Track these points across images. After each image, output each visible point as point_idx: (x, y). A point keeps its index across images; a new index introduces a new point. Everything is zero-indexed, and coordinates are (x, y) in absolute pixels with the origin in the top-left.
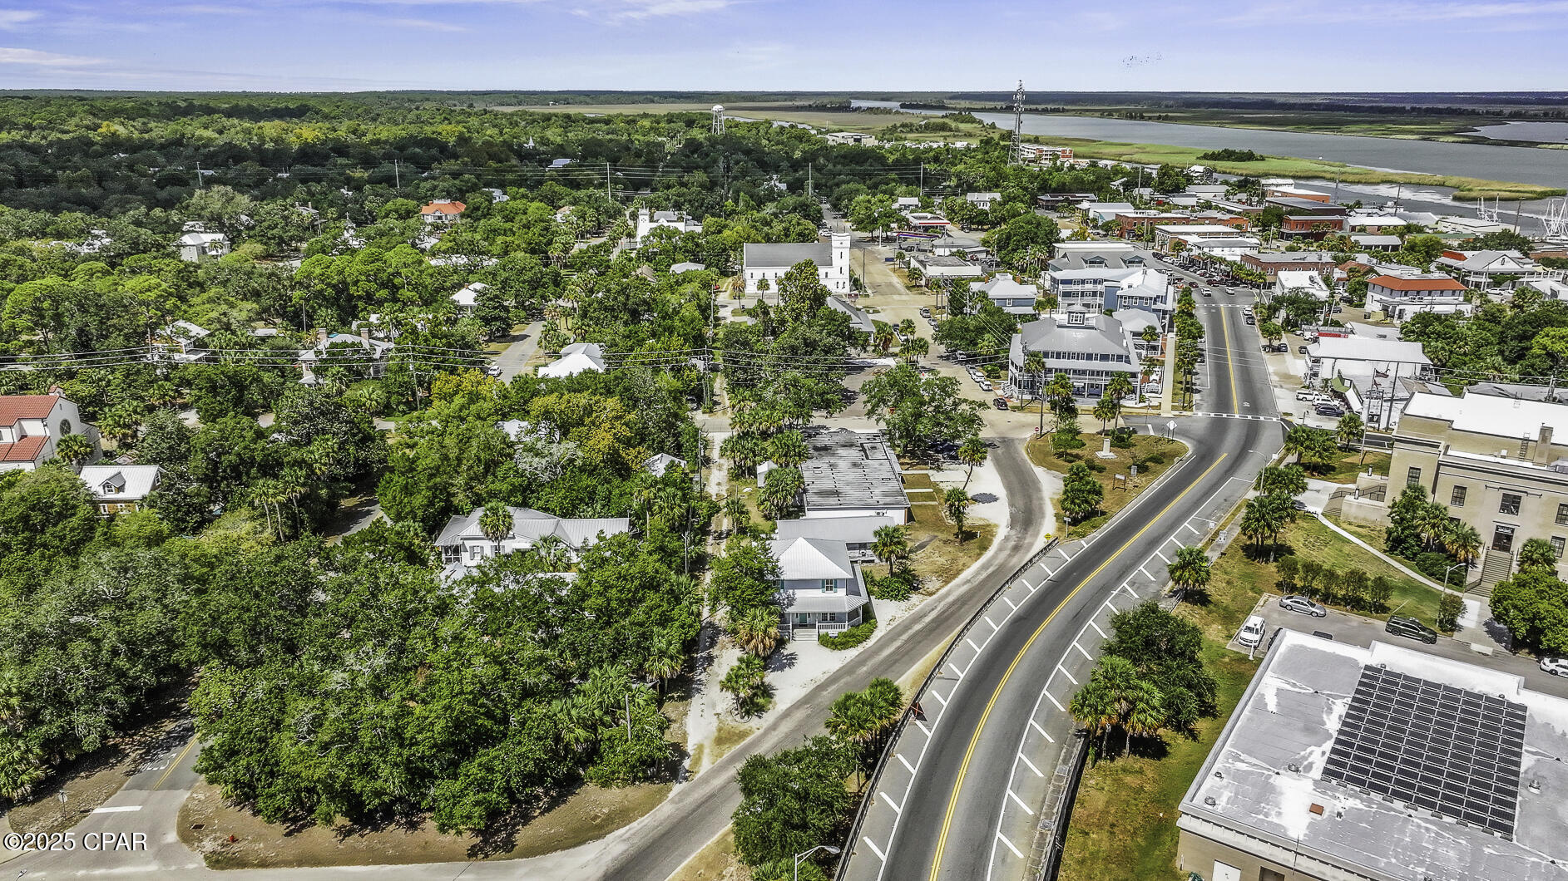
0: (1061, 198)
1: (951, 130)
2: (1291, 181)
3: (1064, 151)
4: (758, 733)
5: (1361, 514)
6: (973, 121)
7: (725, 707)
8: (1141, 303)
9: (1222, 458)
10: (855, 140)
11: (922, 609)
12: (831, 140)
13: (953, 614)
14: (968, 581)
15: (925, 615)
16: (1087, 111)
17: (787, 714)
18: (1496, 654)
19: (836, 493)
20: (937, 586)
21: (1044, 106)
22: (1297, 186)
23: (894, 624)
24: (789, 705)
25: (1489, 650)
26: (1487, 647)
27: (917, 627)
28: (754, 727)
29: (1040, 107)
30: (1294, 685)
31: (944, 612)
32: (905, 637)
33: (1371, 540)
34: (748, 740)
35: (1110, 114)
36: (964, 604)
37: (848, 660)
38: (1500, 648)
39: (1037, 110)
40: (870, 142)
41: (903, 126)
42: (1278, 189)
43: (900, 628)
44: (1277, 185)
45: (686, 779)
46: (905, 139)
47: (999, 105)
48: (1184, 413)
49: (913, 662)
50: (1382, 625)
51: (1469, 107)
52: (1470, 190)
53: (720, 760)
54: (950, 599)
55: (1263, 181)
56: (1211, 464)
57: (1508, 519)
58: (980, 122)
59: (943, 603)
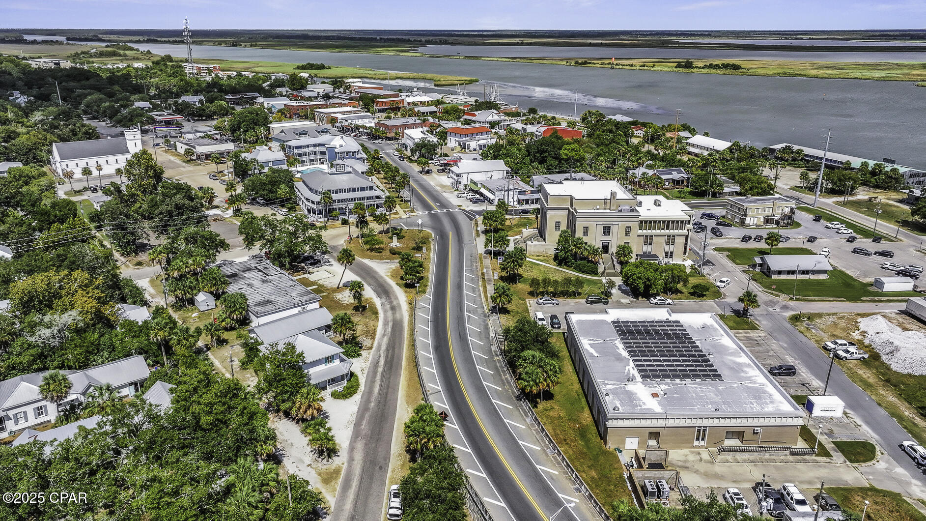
0: (238, 97)
1: (120, 55)
2: (360, 80)
3: (214, 67)
4: (345, 466)
5: (536, 250)
6: (132, 49)
7: (310, 459)
8: (350, 156)
9: (451, 235)
10: (55, 64)
11: (373, 358)
12: (34, 64)
13: (393, 356)
14: (384, 335)
15: (378, 362)
16: (203, 41)
17: (352, 449)
18: (632, 302)
19: (269, 302)
20: (371, 343)
21: (174, 39)
22: (363, 83)
23: (366, 371)
24: (348, 443)
25: (628, 301)
26: (626, 300)
27: (380, 370)
28: (340, 464)
29: (171, 39)
30: (593, 340)
31: (387, 357)
32: (378, 377)
33: (547, 261)
34: (343, 473)
35: (220, 43)
36: (394, 349)
37: (358, 403)
38: (630, 298)
39: (169, 41)
40: (67, 64)
41: (83, 53)
42: (354, 84)
43: (371, 374)
44: (353, 83)
45: (326, 513)
46: (93, 62)
47: (141, 38)
48: (413, 214)
49: (396, 391)
50: (583, 301)
51: (407, 38)
52: (439, 80)
53: (337, 493)
54: (384, 348)
55: (346, 81)
56: (449, 240)
57: (606, 238)
58: (137, 50)
59: (382, 352)
